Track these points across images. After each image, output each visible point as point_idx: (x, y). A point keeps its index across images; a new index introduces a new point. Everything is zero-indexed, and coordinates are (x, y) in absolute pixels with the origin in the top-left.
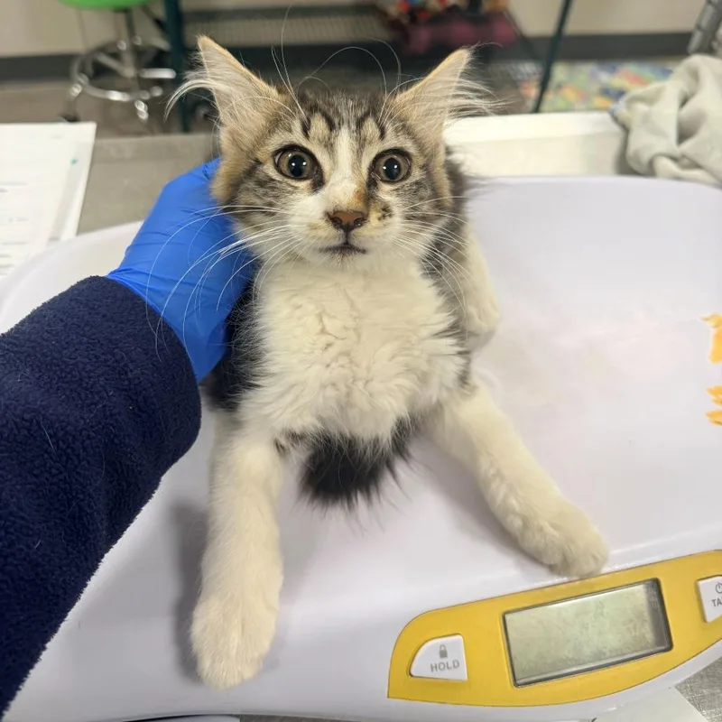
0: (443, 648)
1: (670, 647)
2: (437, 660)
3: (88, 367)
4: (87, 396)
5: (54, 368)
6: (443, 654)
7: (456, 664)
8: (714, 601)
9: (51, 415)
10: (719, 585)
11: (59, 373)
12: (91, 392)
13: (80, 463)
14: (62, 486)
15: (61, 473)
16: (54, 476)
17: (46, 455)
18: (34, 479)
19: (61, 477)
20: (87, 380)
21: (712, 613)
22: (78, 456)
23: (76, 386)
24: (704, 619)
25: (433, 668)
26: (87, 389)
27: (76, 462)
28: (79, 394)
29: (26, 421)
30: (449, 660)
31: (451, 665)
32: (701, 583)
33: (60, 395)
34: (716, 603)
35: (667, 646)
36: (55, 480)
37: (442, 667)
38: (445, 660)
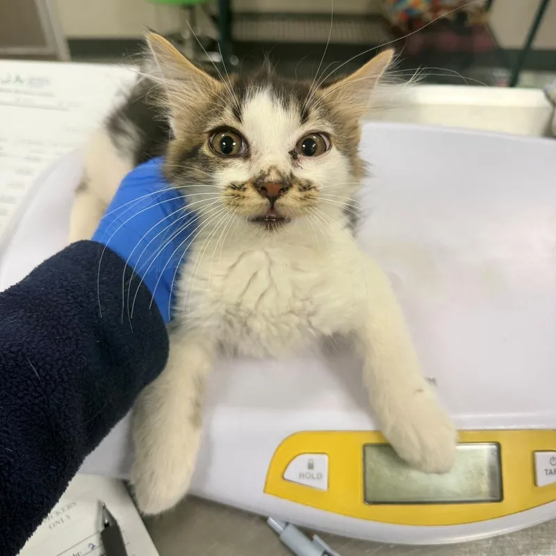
0: (311, 462)
1: (501, 499)
2: (305, 470)
3: (66, 308)
4: (63, 332)
5: (41, 309)
6: (311, 466)
7: (319, 476)
8: (546, 470)
9: (34, 348)
10: (553, 458)
11: (44, 312)
12: (68, 329)
13: (56, 387)
14: (42, 406)
15: (41, 396)
16: (36, 398)
17: (29, 382)
18: (19, 401)
19: (41, 399)
20: (64, 319)
21: (543, 480)
22: (55, 381)
23: (55, 323)
24: (535, 483)
25: (302, 475)
26: (63, 326)
27: (53, 386)
28: (58, 330)
29: (13, 353)
30: (314, 472)
31: (315, 476)
32: (538, 454)
33: (43, 331)
34: (548, 472)
35: (498, 498)
36: (37, 401)
37: (308, 476)
38: (311, 471)
